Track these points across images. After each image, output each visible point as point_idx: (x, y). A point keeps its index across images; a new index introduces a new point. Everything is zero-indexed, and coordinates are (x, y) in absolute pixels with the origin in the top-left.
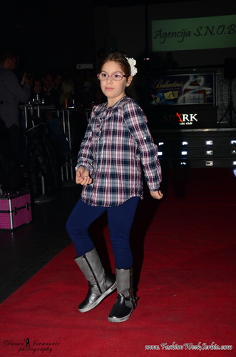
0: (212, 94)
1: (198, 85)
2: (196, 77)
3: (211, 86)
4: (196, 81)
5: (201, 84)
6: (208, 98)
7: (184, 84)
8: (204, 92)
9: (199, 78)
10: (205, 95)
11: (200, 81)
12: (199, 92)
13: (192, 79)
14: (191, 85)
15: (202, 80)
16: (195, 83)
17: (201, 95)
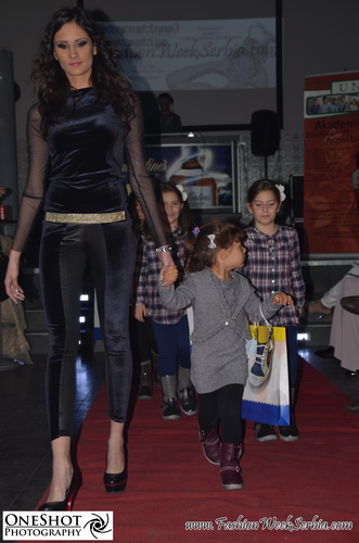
0: (229, 187)
1: (199, 167)
2: (194, 150)
3: (228, 171)
4: (195, 160)
5: (207, 164)
6: (221, 197)
7: (169, 165)
8: (212, 182)
9: (201, 153)
10: (214, 189)
11: (203, 158)
12: (202, 183)
13: (186, 155)
14: (185, 166)
15: (207, 156)
16: (193, 164)
17: (207, 190)
